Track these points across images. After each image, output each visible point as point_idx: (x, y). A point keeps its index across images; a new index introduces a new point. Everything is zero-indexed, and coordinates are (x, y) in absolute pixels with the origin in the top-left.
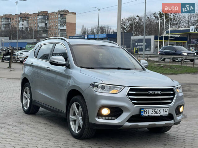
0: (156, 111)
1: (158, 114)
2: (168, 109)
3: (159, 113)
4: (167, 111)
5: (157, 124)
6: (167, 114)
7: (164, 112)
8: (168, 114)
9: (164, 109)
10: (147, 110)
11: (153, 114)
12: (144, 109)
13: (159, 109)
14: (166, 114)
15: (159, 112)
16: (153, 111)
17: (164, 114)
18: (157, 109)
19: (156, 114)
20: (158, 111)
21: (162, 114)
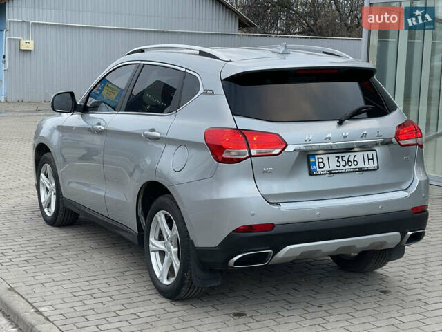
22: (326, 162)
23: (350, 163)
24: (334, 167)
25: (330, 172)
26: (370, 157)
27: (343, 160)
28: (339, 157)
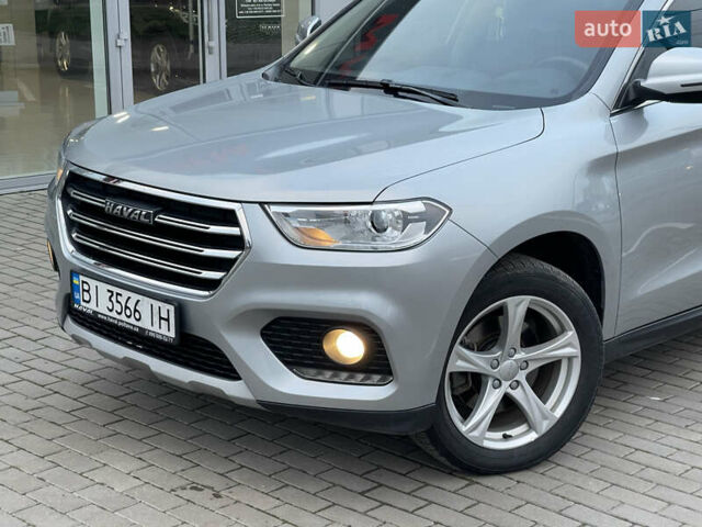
0: (122, 300)
1: (132, 320)
2: (172, 308)
3: (137, 316)
4: (168, 320)
5: (153, 368)
6: (168, 332)
7: (156, 319)
8: (172, 334)
9: (157, 304)
10: (93, 283)
11: (114, 314)
12: (82, 278)
13: (135, 297)
14: (164, 331)
15: (136, 310)
16: (114, 299)
17: (156, 328)
18: (126, 294)
19: (123, 317)
20: (131, 305)
21: (145, 323)
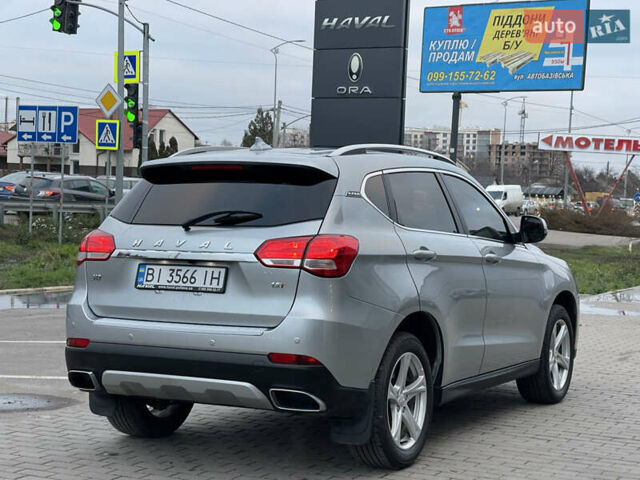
22: (156, 275)
23: (185, 280)
24: (163, 282)
25: (156, 288)
26: (216, 275)
27: (177, 275)
28: (173, 270)
